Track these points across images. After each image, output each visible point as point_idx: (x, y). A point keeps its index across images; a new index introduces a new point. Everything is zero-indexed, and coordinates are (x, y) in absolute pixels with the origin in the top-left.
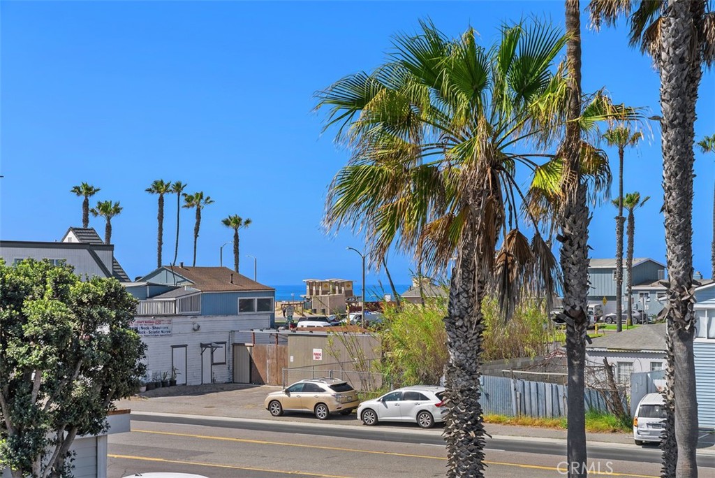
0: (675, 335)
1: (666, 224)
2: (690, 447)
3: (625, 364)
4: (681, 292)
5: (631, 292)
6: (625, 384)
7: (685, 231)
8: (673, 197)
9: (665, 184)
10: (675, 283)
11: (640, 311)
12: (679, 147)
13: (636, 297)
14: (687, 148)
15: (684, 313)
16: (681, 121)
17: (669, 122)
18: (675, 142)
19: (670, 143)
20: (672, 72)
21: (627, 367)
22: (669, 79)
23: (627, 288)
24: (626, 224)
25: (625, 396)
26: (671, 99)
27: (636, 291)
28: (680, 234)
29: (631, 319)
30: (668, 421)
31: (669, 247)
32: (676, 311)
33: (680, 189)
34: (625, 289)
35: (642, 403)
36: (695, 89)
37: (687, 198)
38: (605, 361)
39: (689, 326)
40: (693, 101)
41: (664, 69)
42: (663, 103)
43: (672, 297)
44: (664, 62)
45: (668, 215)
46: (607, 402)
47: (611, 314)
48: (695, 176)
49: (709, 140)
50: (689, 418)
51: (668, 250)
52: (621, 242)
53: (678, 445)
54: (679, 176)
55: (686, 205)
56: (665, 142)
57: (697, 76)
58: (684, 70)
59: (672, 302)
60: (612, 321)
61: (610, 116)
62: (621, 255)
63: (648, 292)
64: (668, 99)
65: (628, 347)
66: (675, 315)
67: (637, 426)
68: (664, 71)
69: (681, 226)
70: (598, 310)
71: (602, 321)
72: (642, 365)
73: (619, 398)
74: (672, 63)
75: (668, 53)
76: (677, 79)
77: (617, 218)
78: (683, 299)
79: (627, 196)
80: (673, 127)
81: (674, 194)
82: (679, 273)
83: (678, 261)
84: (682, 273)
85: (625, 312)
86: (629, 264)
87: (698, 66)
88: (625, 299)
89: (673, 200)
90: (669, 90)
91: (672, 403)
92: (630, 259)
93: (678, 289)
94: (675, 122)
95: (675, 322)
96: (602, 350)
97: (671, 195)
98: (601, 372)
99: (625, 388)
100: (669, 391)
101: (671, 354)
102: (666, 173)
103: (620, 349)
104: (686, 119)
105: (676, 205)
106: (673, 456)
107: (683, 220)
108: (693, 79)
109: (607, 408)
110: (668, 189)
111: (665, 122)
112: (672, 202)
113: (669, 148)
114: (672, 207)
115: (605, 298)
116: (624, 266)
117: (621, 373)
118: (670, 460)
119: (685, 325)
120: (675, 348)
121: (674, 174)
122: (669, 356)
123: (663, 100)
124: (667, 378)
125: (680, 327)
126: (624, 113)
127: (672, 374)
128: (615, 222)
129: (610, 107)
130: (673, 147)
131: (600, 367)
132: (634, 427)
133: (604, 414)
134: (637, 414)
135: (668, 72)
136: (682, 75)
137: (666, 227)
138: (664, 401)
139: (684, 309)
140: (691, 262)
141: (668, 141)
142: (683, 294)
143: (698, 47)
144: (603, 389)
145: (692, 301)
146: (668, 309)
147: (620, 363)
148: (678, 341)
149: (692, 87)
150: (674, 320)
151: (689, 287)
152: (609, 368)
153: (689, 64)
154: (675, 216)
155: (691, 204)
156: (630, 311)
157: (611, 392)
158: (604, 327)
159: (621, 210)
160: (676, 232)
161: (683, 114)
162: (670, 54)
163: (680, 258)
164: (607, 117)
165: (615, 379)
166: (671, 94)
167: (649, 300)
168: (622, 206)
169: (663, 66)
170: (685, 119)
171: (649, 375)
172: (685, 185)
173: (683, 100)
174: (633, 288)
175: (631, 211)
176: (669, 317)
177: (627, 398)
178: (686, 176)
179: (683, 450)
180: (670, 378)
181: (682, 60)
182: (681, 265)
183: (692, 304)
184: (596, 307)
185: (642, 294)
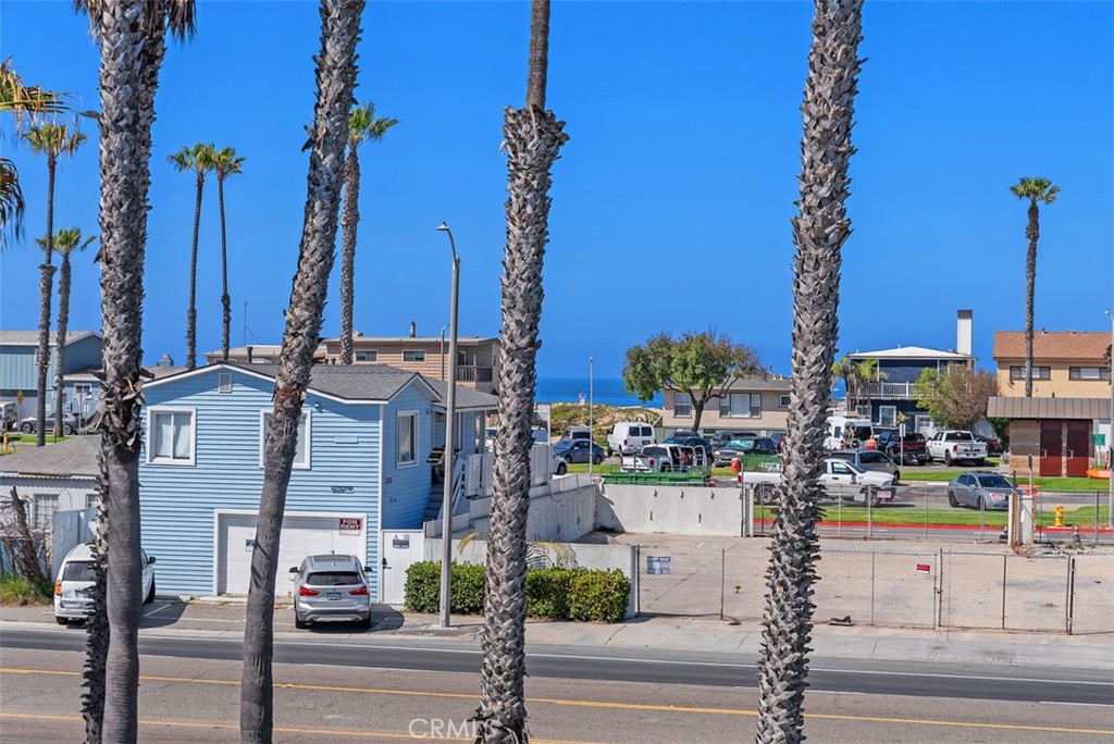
0: (111, 454)
1: (102, 281)
2: (128, 627)
3: (47, 497)
4: (122, 388)
5: (62, 384)
6: (44, 529)
7: (131, 292)
8: (115, 239)
9: (103, 218)
10: (115, 373)
11: (76, 415)
12: (125, 162)
13: (71, 393)
14: (138, 165)
15: (126, 420)
16: (130, 122)
17: (112, 123)
18: (120, 153)
19: (112, 155)
20: (118, 44)
21: (50, 503)
22: (115, 55)
23: (56, 378)
24: (57, 277)
25: (44, 547)
26: (115, 87)
27: (71, 384)
28: (124, 298)
29: (61, 426)
30: (98, 587)
31: (106, 317)
32: (113, 416)
33: (125, 227)
34: (52, 379)
35: (68, 559)
36: (153, 74)
37: (136, 242)
38: (14, 493)
39: (132, 440)
40: (150, 92)
41: (107, 38)
42: (103, 91)
43: (109, 396)
44: (107, 28)
45: (106, 267)
46: (15, 558)
47: (31, 419)
48: (151, 208)
49: (188, 153)
50: (129, 582)
51: (105, 322)
52: (47, 305)
53: (111, 624)
54: (125, 207)
55: (134, 253)
56: (105, 153)
57: (158, 54)
58: (136, 43)
59: (108, 403)
60: (32, 429)
61: (18, 104)
62: (46, 326)
63: (90, 385)
64: (112, 86)
65: (51, 470)
66: (112, 423)
67: (60, 595)
68: (106, 43)
69: (126, 285)
70: (10, 411)
71: (16, 430)
72: (73, 500)
73: (33, 551)
74: (119, 31)
75: (113, 15)
76: (126, 55)
77: (43, 267)
78: (125, 398)
79: (61, 233)
80: (119, 130)
81: (116, 235)
82: (120, 358)
83: (119, 339)
84: (124, 357)
85: (52, 416)
86: (61, 341)
87: (160, 39)
88: (52, 396)
89: (115, 244)
90: (113, 73)
91: (104, 559)
92: (63, 332)
93: (117, 383)
94: (121, 124)
95: (111, 433)
96: (11, 475)
97: (111, 236)
98: (6, 510)
99: (43, 536)
100: (100, 541)
101: (106, 483)
102: (105, 201)
103: (39, 474)
104: (139, 119)
105: (118, 252)
106: (103, 642)
107: (129, 276)
108: (150, 57)
109: (14, 566)
110: (108, 226)
111: (106, 122)
112: (112, 248)
113: (111, 163)
114: (112, 255)
115: (20, 393)
116: (53, 343)
117: (39, 512)
118: (99, 646)
119: (128, 439)
120: (110, 473)
121: (117, 203)
122: (103, 486)
123: (104, 88)
124: (98, 520)
125: (120, 442)
126: (39, 100)
127: (106, 513)
128: (40, 274)
129: (19, 89)
130: (117, 162)
131: (6, 503)
132: (56, 596)
133: (10, 577)
134: (60, 577)
135: (113, 44)
136: (133, 51)
137: (102, 285)
138: (92, 556)
139: (127, 414)
140: (140, 341)
141: (110, 152)
142: (126, 390)
143: (160, 9)
144: (9, 537)
145: (139, 401)
146: (102, 413)
147: (38, 497)
148: (116, 463)
149: (150, 70)
150: (110, 430)
151: (135, 380)
152: (19, 504)
153: (145, 34)
154: (117, 269)
155: (142, 251)
156: (60, 414)
157: (21, 541)
158: (17, 439)
159: (50, 255)
160: (118, 294)
161: (134, 112)
162: (117, 16)
163: (122, 335)
164: (13, 105)
165: (30, 521)
166: (116, 80)
167: (90, 397)
168: (51, 248)
169: (105, 34)
170: (136, 118)
171: (82, 514)
172: (133, 221)
173: (135, 89)
174: (66, 378)
175: (66, 257)
176: (103, 426)
177: (46, 552)
178: (135, 208)
179: (118, 631)
180: (102, 521)
181: (134, 27)
182: (123, 346)
183: (139, 407)
184: (6, 406)
185: (79, 388)
